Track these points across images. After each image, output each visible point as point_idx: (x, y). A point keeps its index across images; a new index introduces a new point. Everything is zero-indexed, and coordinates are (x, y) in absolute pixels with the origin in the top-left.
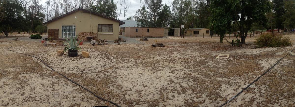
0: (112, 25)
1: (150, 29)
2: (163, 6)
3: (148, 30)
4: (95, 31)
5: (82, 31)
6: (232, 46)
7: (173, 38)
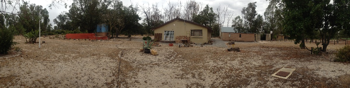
0: (202, 30)
1: (242, 35)
2: (257, 15)
3: (240, 35)
4: (188, 36)
5: (178, 35)
6: (311, 54)
7: (264, 42)
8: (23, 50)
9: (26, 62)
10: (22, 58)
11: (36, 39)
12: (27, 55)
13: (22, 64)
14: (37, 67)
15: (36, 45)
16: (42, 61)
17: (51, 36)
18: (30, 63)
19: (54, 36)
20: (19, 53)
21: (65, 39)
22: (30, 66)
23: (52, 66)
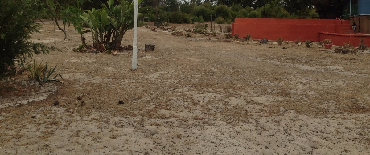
8: (66, 76)
9: (74, 124)
10: (59, 111)
11: (123, 34)
12: (79, 99)
13: (58, 132)
14: (117, 142)
15: (118, 57)
16: (139, 118)
17: (180, 28)
18: (92, 128)
19: (191, 27)
20: (49, 89)
21: (228, 37)
22: (89, 140)
23: (179, 137)
